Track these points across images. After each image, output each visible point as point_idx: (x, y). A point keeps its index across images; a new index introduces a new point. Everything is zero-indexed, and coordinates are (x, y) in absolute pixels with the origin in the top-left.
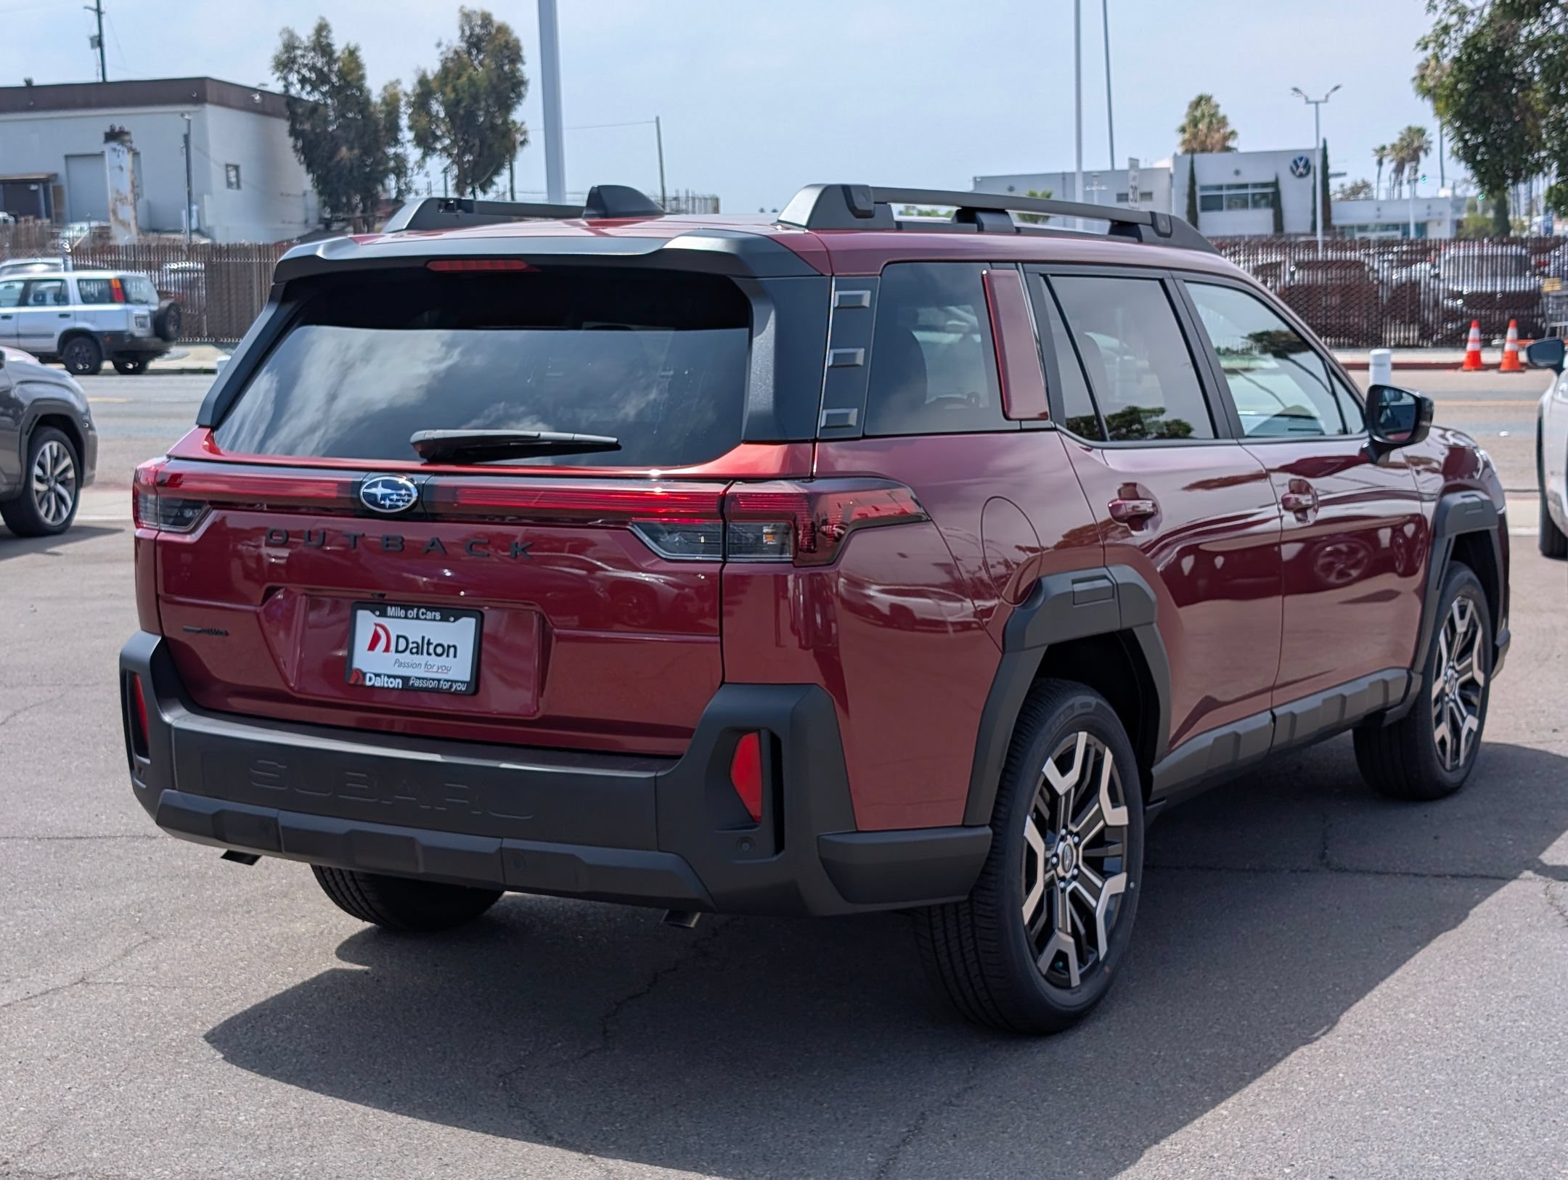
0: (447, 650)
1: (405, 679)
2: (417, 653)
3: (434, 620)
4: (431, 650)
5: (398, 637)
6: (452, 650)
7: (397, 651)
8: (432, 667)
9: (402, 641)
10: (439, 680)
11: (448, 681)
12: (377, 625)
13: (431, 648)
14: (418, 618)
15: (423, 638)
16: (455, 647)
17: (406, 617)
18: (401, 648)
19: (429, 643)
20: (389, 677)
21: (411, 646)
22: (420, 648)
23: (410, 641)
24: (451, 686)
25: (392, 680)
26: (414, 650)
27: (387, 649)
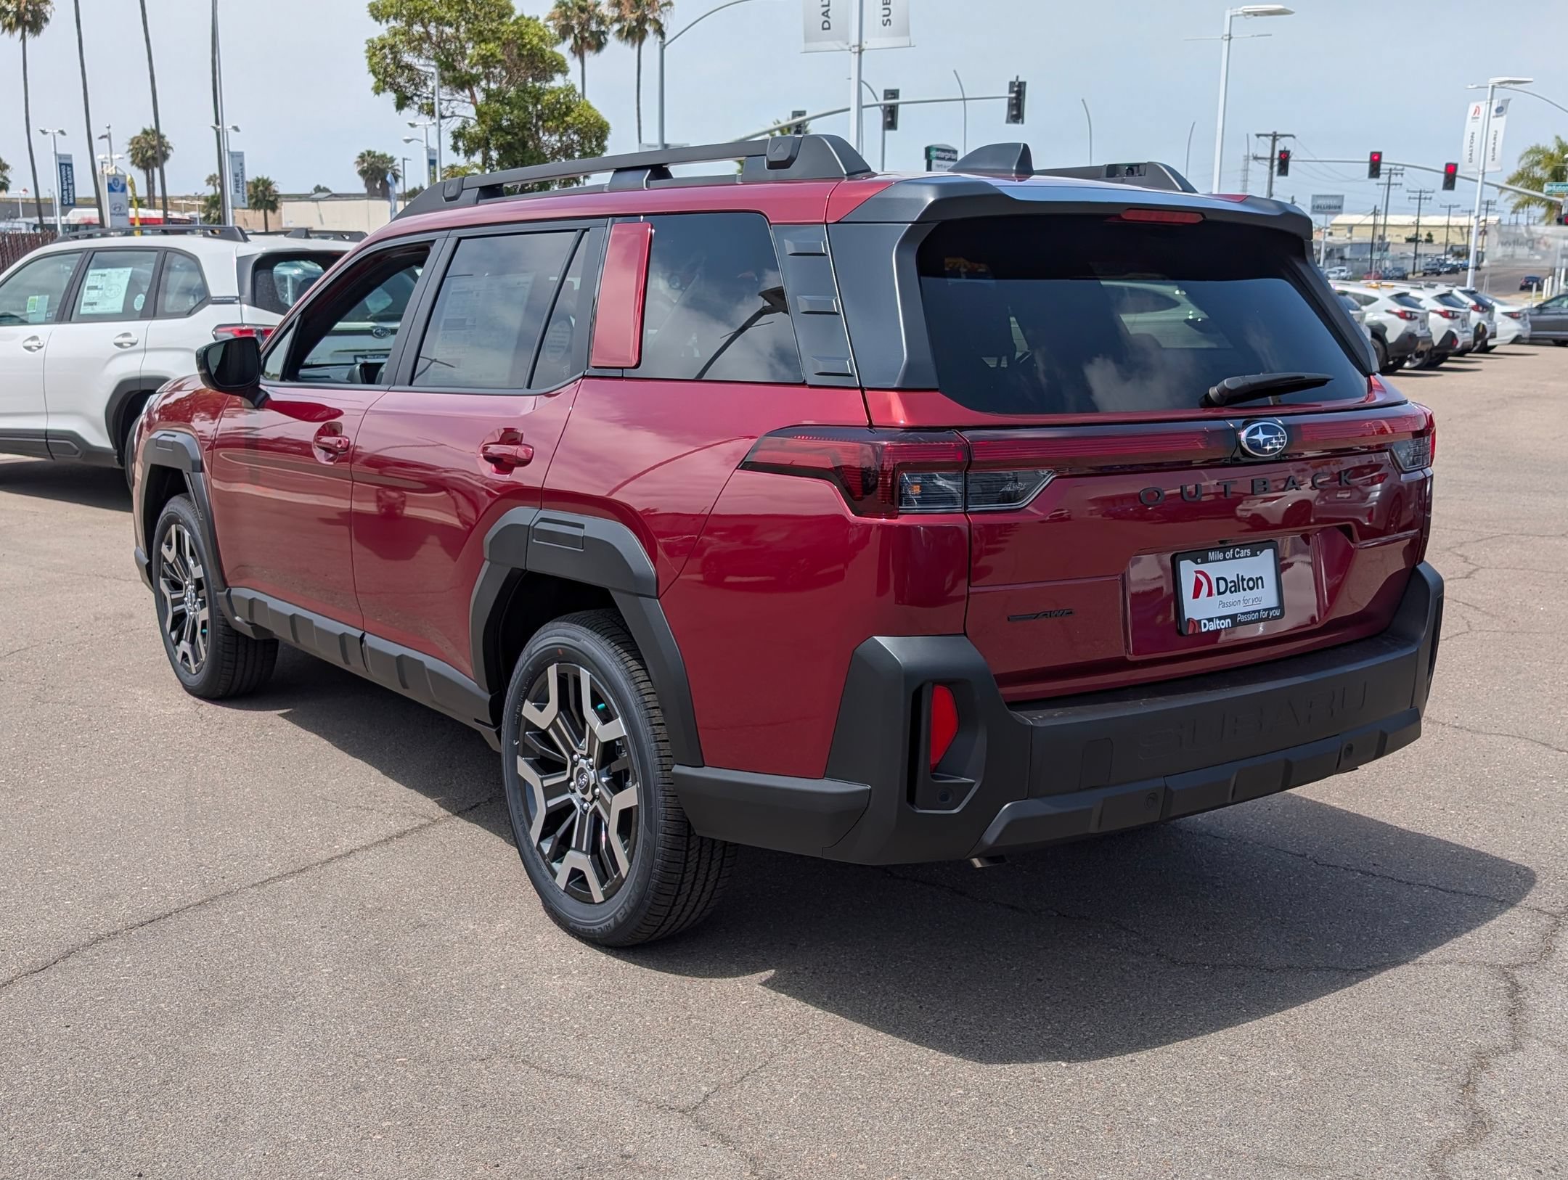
0: (1256, 582)
1: (1233, 617)
2: (1235, 591)
3: (1247, 557)
4: (1245, 586)
5: (1218, 579)
6: (1260, 581)
7: (1219, 593)
8: (1248, 600)
9: (1222, 583)
10: (1259, 611)
11: (1265, 610)
12: (1197, 572)
13: (1245, 583)
14: (1234, 558)
15: (1238, 575)
16: (1261, 578)
17: (1225, 559)
18: (1222, 590)
19: (1243, 580)
20: (1220, 618)
21: (1230, 585)
22: (1236, 586)
23: (1229, 581)
24: (1268, 615)
25: (1223, 621)
26: (1233, 589)
27: (1210, 594)
